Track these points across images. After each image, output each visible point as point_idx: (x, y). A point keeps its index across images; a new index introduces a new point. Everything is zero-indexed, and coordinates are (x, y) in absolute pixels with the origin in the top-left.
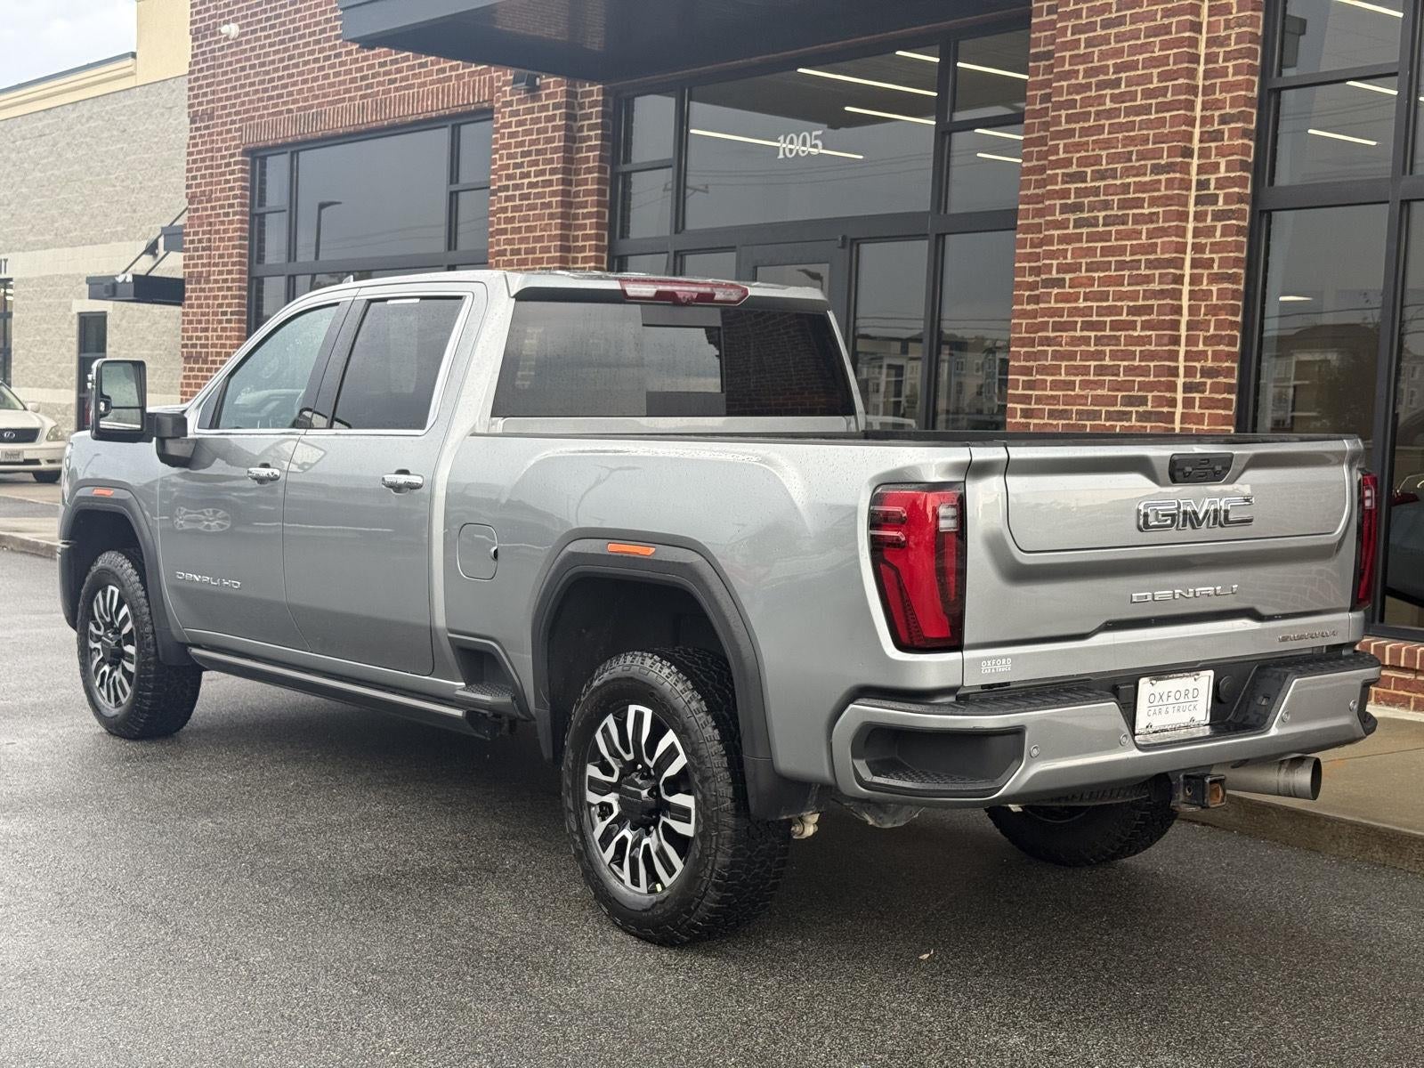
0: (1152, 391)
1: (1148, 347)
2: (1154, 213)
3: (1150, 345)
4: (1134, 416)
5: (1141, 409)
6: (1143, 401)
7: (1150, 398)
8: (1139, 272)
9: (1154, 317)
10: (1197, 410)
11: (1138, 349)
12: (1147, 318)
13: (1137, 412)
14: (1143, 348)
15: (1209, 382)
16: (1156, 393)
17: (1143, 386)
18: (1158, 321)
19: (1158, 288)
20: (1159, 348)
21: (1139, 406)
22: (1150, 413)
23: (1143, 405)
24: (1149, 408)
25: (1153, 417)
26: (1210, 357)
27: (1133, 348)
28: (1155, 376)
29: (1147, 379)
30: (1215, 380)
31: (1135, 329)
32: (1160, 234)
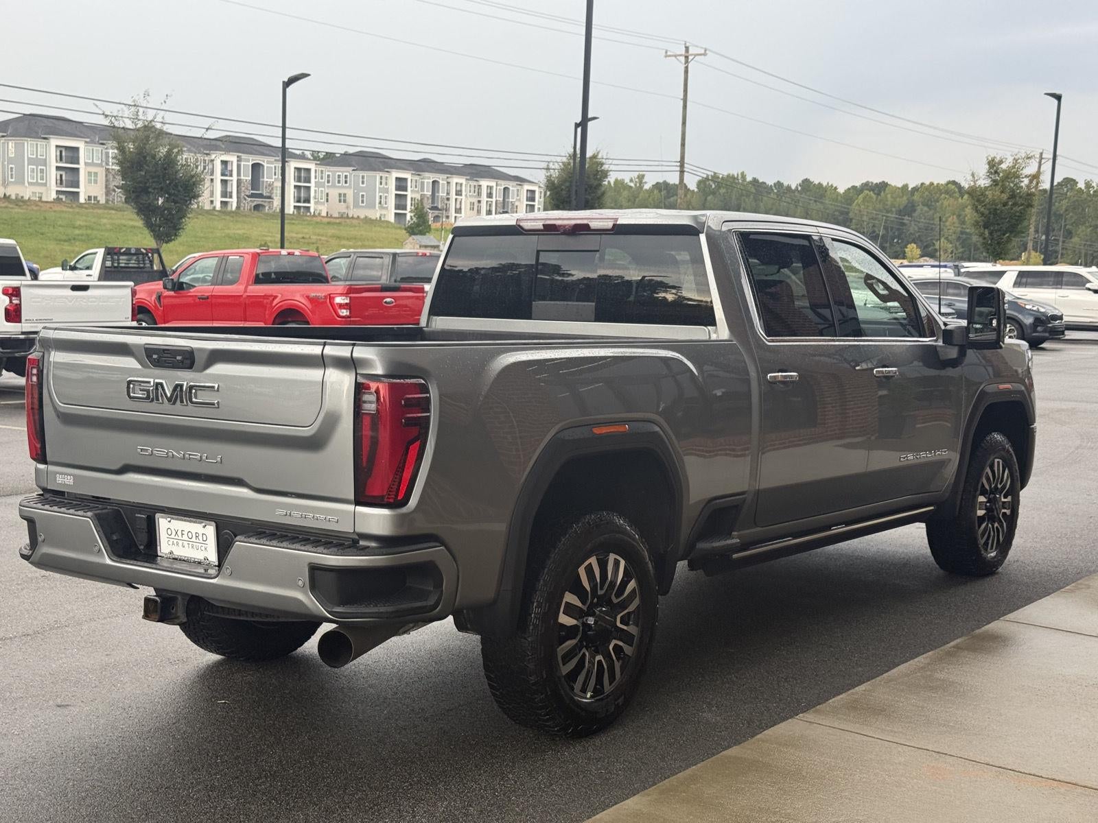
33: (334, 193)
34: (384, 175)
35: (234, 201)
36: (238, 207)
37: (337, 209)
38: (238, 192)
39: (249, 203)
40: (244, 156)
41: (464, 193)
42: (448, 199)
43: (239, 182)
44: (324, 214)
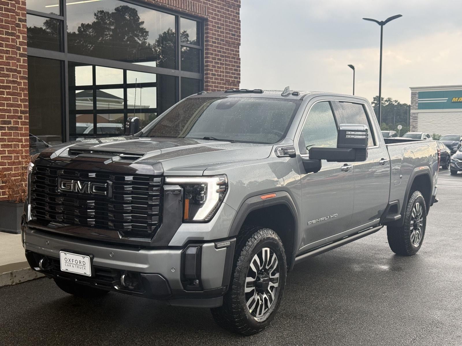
0: (13, 119)
1: (9, 102)
2: (8, 50)
3: (11, 101)
4: (6, 128)
5: (9, 126)
6: (9, 123)
7: (12, 121)
8: (4, 72)
9: (11, 90)
10: (20, 126)
11: (6, 102)
12: (9, 90)
13: (7, 127)
14: (8, 102)
15: (23, 115)
16: (14, 120)
17: (8, 117)
18: (13, 92)
19: (12, 80)
20: (14, 103)
21: (8, 124)
22: (13, 127)
23: (10, 124)
24: (12, 125)
25: (14, 129)
26: (23, 107)
27: (4, 102)
28: (13, 113)
29: (10, 114)
30: (25, 115)
31: (4, 95)
32: (11, 59)
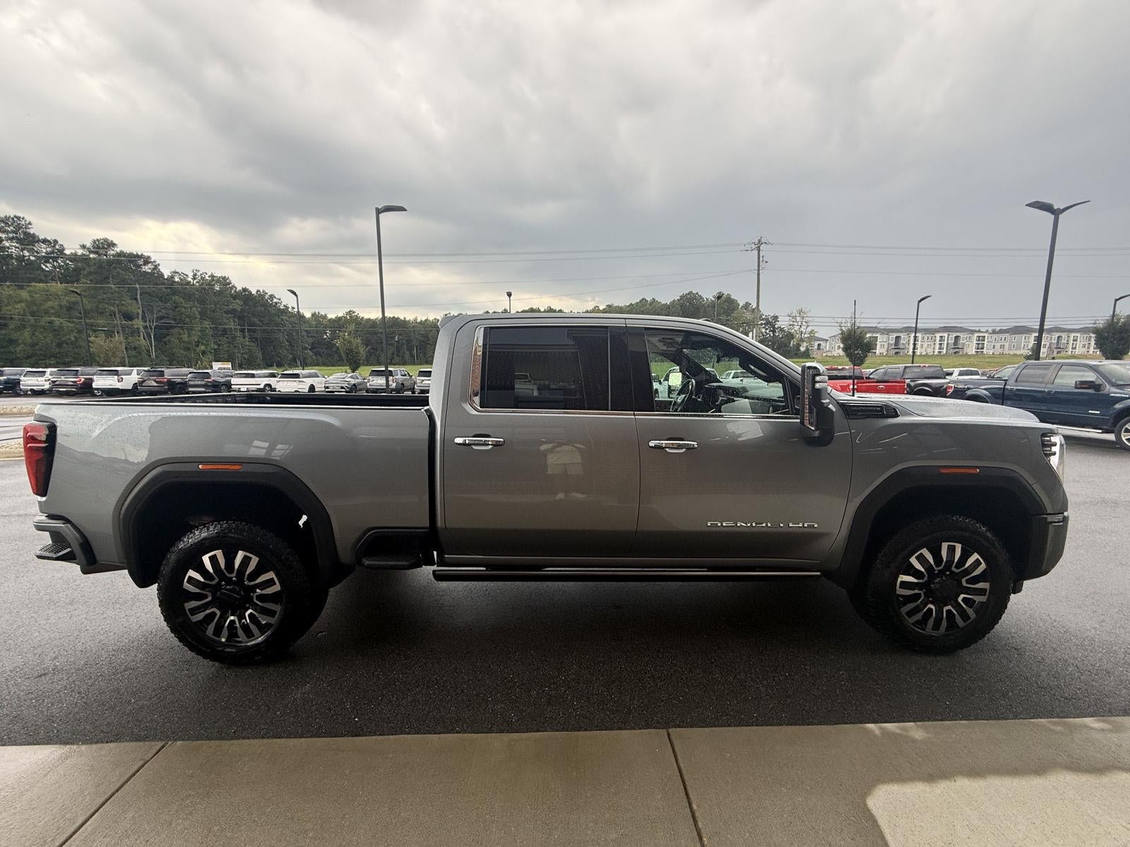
33: (998, 345)
34: (1027, 336)
35: (944, 351)
36: (946, 353)
37: (998, 351)
38: (947, 347)
39: (952, 351)
40: (951, 333)
41: (1078, 340)
42: (1067, 344)
43: (947, 344)
44: (991, 353)
